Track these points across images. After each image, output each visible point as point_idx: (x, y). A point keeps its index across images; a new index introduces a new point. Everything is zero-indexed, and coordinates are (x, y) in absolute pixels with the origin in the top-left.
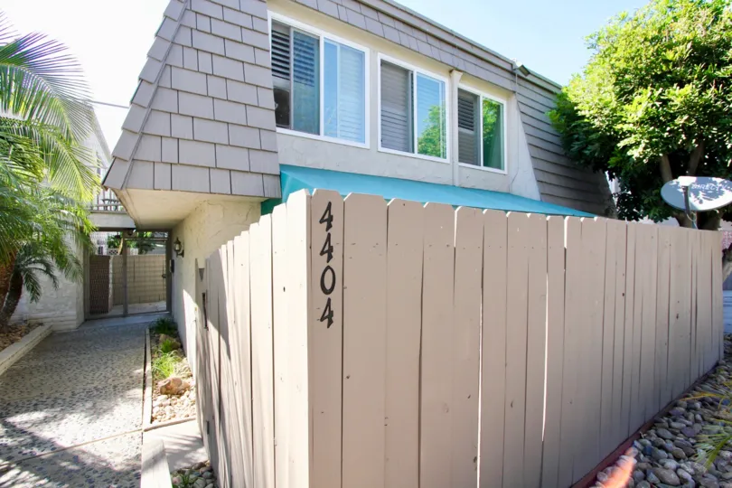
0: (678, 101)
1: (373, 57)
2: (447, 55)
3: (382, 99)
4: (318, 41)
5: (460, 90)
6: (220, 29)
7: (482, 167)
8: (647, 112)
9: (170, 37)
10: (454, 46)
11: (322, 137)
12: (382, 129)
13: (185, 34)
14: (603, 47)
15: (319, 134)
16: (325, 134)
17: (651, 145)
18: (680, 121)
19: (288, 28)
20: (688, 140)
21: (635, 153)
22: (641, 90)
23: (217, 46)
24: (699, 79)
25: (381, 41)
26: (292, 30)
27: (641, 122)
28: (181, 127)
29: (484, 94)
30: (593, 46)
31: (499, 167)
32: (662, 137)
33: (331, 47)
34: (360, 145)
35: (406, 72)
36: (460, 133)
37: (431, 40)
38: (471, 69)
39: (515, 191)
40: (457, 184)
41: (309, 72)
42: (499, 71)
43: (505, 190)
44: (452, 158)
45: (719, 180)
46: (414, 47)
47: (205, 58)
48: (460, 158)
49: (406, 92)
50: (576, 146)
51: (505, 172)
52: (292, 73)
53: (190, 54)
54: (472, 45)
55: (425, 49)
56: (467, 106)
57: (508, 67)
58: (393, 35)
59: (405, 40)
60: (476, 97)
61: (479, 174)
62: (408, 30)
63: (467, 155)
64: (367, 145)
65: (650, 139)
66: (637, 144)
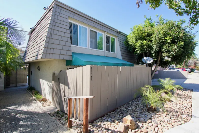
0: (144, 44)
1: (89, 29)
2: (104, 29)
3: (90, 38)
4: (78, 26)
5: (106, 36)
6: (60, 25)
7: (111, 52)
8: (140, 44)
9: (51, 28)
10: (105, 27)
11: (78, 46)
12: (90, 44)
13: (54, 27)
14: (133, 30)
15: (77, 45)
16: (79, 46)
17: (141, 51)
18: (145, 47)
19: (72, 23)
20: (146, 50)
21: (138, 52)
22: (139, 40)
23: (59, 29)
24: (148, 40)
25: (91, 26)
26: (73, 24)
27: (139, 46)
28: (54, 46)
29: (111, 37)
30: (132, 30)
31: (114, 52)
32: (142, 50)
33: (80, 27)
34: (86, 48)
35: (95, 32)
36: (106, 45)
37: (101, 26)
38: (109, 32)
39: (117, 57)
40: (105, 56)
41: (75, 32)
42: (115, 32)
43: (115, 57)
44: (104, 50)
45: (151, 58)
46: (97, 27)
47: (57, 32)
48: (106, 50)
49: (95, 36)
50: (129, 49)
51: (115, 53)
52: (72, 32)
53: (55, 31)
54: (109, 26)
55: (99, 28)
56: (108, 39)
57: (116, 31)
58: (93, 25)
59: (95, 26)
60: (110, 37)
61: (110, 54)
62: (96, 24)
63: (107, 49)
64: (87, 48)
65: (140, 50)
66: (138, 50)
